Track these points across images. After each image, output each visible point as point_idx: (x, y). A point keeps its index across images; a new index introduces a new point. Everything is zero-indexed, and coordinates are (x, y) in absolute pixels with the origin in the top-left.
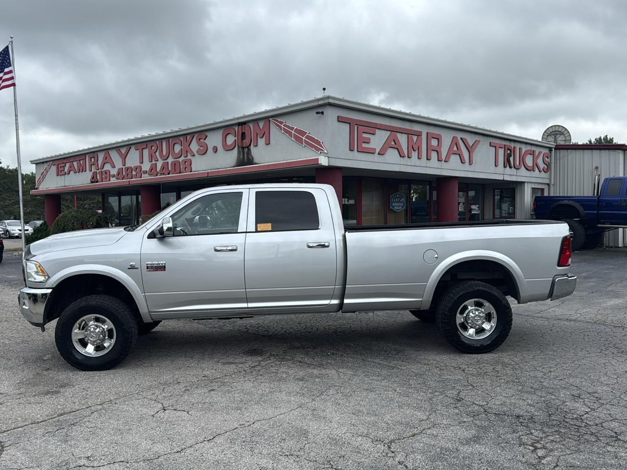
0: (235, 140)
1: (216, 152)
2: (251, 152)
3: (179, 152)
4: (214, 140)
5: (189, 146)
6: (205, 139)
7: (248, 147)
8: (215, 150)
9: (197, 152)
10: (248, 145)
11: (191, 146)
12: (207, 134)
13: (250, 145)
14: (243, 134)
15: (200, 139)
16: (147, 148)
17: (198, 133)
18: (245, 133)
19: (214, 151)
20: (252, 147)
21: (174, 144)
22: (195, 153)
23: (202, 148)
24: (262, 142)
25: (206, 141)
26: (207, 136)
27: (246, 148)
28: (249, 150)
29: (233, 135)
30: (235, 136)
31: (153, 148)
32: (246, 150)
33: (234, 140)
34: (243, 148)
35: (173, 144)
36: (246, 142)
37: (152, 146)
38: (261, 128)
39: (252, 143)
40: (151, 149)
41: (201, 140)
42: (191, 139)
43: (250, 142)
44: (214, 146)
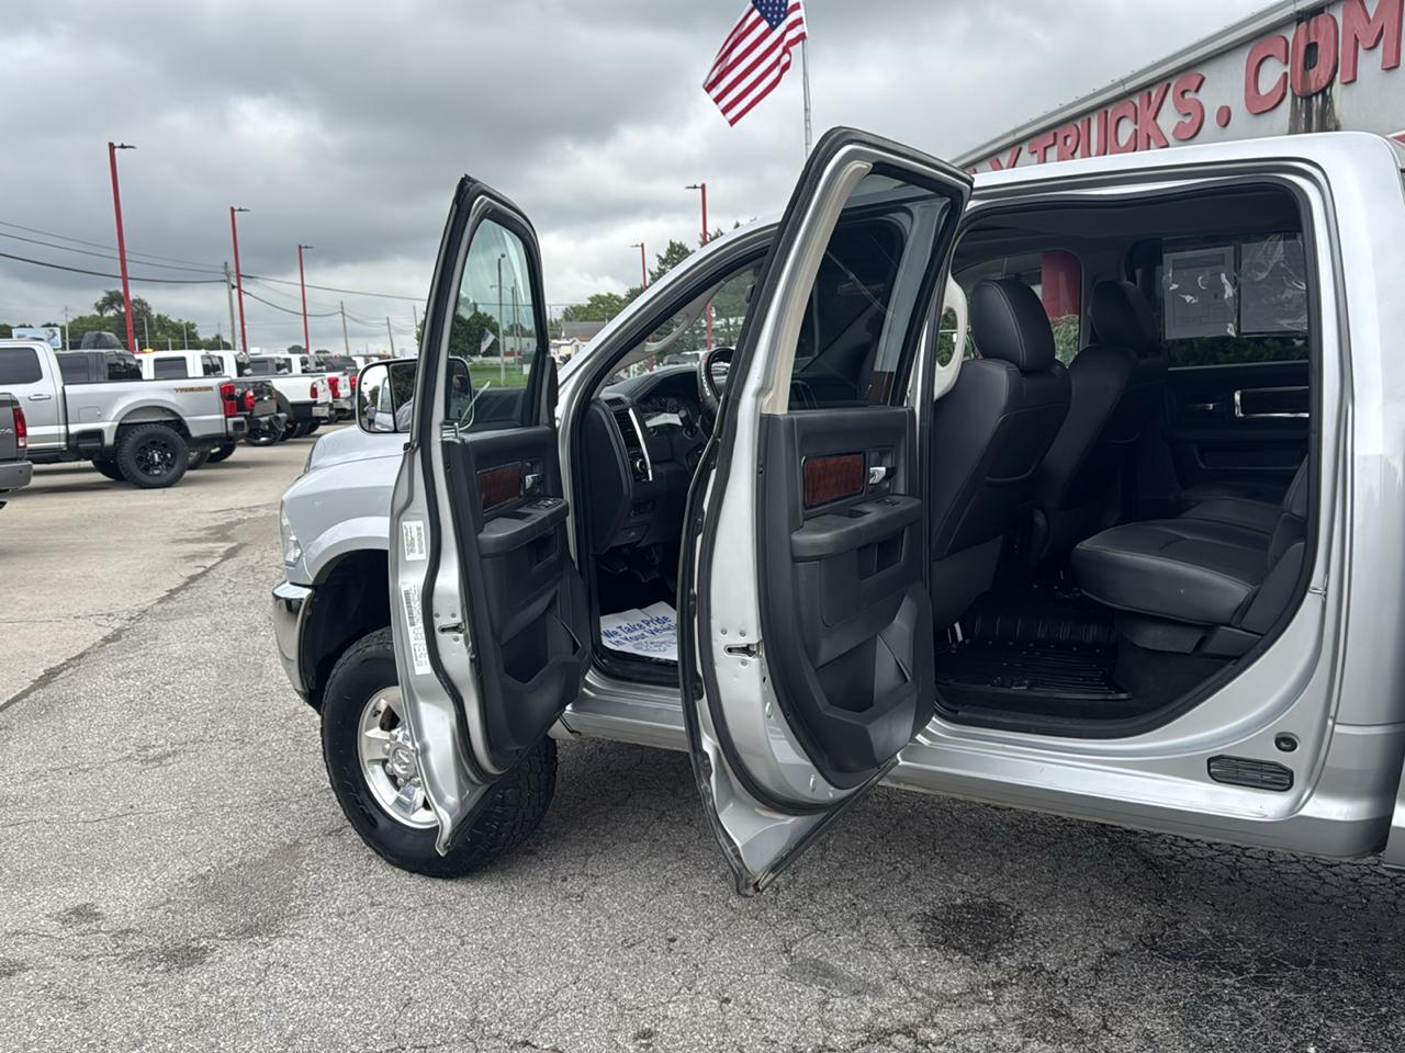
0: (1286, 74)
1: (1226, 125)
2: (1332, 107)
3: (1130, 140)
4: (1224, 87)
5: (1155, 118)
6: (1197, 91)
7: (1323, 91)
8: (1225, 117)
9: (1173, 134)
10: (1324, 84)
11: (1159, 121)
12: (1204, 71)
13: (1331, 83)
14: (1311, 49)
15: (1183, 93)
16: (1054, 144)
17: (1181, 75)
18: (1315, 44)
19: (1219, 124)
20: (1337, 89)
21: (1118, 121)
22: (1171, 139)
23: (1188, 120)
24: (1370, 63)
25: (1202, 96)
26: (1203, 79)
27: (1316, 94)
28: (1327, 100)
29: (1280, 60)
30: (1286, 63)
31: (1069, 141)
32: (1318, 101)
33: (1280, 74)
34: (1308, 98)
35: (1115, 121)
36: (1319, 74)
37: (1066, 138)
38: (1371, 16)
39: (1338, 76)
40: (1065, 144)
41: (1188, 96)
42: (1159, 100)
43: (1330, 71)
44: (1222, 108)
